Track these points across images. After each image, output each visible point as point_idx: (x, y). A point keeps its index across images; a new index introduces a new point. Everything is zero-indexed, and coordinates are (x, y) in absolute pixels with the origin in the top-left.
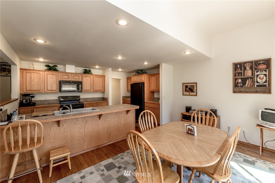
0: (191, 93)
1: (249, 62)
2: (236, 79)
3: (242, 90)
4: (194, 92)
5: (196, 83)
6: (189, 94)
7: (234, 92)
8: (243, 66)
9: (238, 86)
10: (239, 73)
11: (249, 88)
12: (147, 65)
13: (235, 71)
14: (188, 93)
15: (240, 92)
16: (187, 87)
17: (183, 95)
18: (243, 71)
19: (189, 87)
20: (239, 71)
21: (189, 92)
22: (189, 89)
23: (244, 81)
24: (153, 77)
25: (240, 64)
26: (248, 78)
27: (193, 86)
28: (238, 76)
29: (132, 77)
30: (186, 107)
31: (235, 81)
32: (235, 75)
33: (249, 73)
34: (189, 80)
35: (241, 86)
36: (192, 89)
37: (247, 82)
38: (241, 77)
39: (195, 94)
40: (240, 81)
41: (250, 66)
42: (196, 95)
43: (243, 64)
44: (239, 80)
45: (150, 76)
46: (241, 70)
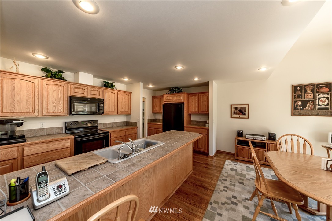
0: (241, 116)
1: (310, 85)
2: (295, 102)
3: (302, 112)
4: (245, 114)
5: (248, 105)
6: (240, 116)
7: (293, 114)
8: (303, 88)
9: (298, 109)
10: (298, 96)
11: (309, 111)
12: (198, 81)
13: (295, 93)
14: (237, 116)
15: (300, 115)
16: (236, 108)
17: (231, 117)
18: (303, 94)
19: (239, 109)
20: (299, 93)
21: (239, 115)
22: (239, 111)
23: (304, 104)
24: (193, 97)
25: (301, 86)
26: (309, 101)
27: (245, 108)
28: (298, 98)
29: (165, 96)
30: (238, 131)
31: (295, 104)
32: (295, 98)
33: (310, 96)
34: (239, 101)
35: (301, 109)
36: (243, 111)
37: (308, 105)
38: (301, 100)
39: (246, 116)
40: (300, 103)
41: (311, 89)
42: (248, 118)
43: (303, 87)
44: (298, 102)
45: (189, 95)
46: (301, 92)
